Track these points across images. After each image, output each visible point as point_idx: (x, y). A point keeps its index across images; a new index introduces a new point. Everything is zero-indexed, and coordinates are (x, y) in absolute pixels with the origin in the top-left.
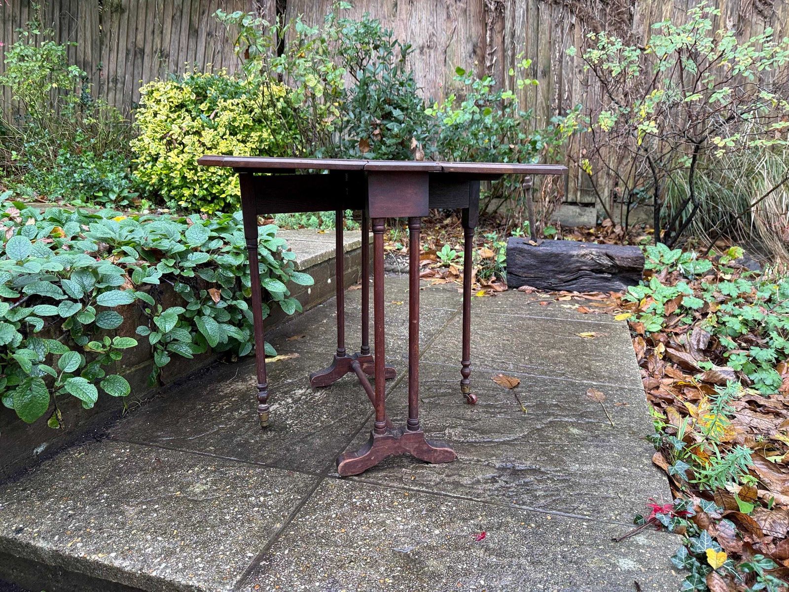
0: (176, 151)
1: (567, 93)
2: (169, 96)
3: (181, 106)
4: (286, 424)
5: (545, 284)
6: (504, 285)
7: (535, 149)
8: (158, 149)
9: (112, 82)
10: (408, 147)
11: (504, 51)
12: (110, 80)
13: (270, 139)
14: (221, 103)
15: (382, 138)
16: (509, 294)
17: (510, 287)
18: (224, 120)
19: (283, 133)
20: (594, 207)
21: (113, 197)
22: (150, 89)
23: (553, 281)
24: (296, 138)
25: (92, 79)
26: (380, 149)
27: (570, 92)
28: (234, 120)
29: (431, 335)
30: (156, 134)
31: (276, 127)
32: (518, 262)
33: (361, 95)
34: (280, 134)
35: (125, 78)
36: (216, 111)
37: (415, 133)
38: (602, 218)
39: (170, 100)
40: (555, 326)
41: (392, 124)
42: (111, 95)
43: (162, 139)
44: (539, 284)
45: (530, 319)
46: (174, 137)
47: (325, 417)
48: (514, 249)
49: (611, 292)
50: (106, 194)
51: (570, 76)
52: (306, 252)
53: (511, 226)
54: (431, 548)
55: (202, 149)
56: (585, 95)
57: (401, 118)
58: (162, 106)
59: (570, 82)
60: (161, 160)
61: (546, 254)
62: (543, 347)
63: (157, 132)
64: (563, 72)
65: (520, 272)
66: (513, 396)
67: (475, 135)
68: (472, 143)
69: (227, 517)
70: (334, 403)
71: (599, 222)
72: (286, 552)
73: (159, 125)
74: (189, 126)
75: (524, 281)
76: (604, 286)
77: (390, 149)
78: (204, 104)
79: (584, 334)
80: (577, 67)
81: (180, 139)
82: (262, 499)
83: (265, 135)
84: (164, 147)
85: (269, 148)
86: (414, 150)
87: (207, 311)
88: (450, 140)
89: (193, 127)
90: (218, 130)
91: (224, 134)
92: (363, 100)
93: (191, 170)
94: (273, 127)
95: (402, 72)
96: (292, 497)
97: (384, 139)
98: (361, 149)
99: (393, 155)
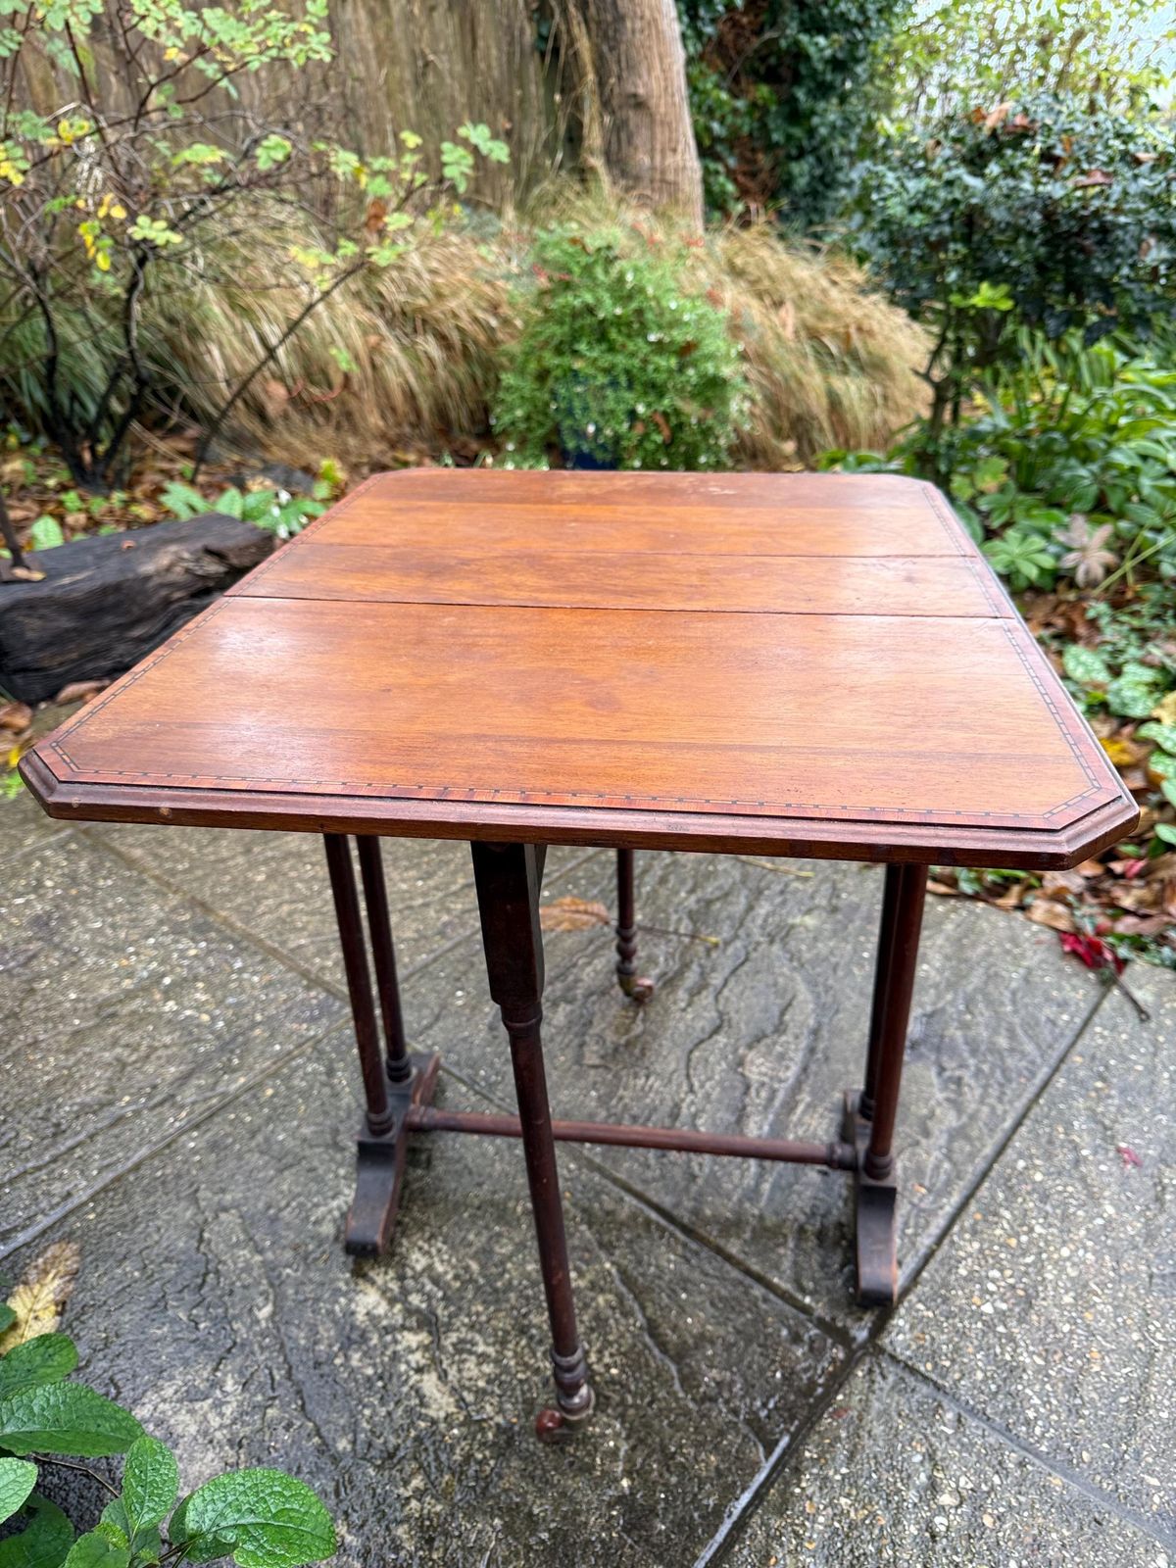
6: (14, 704)
16: (57, 724)
17: (34, 704)
29: (204, 927)
44: (92, 671)
65: (44, 658)
66: (639, 932)
72: (1154, 1482)
75: (59, 675)
82: (946, 1499)
96: (950, 1431)
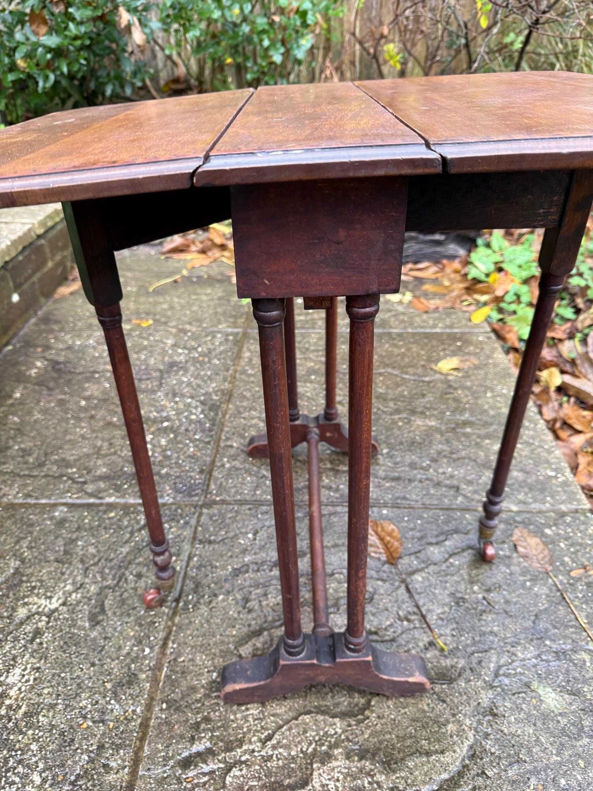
7: (305, 25)
10: (116, 24)
15: (66, 8)
26: (66, 28)
49: (445, 261)
70: (54, 708)
76: (435, 252)
77: (83, 29)
79: (443, 366)
86: (128, 28)
97: (71, 10)
98: (34, 27)
99: (91, 39)
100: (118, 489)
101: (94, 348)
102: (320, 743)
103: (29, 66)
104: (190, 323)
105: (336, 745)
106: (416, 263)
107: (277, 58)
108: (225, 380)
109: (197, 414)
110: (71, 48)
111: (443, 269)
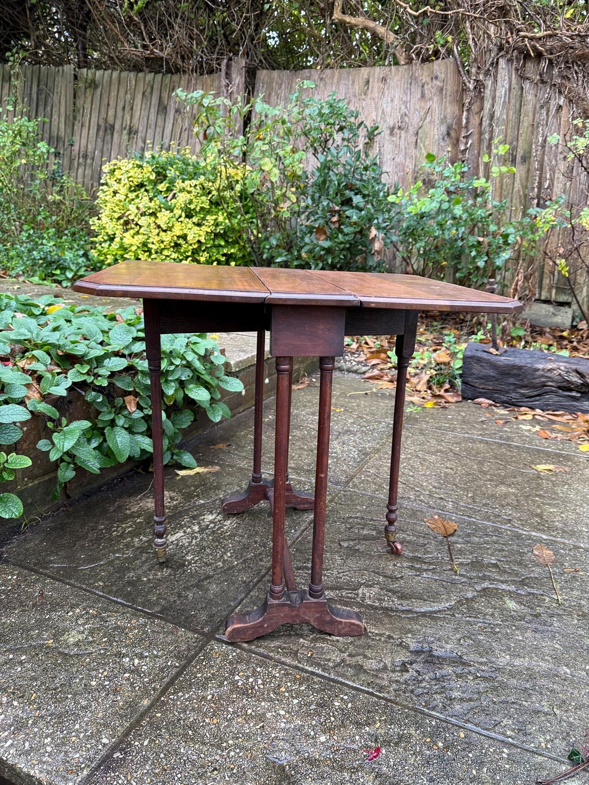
0: (132, 232)
1: (548, 182)
2: (129, 175)
3: (141, 185)
4: (185, 560)
5: (505, 398)
6: (458, 395)
7: (506, 243)
8: (115, 229)
9: (83, 157)
10: (367, 236)
11: (481, 134)
12: (81, 156)
13: (226, 223)
14: (179, 184)
15: (340, 226)
16: (462, 407)
17: (465, 398)
18: (180, 201)
19: (239, 217)
20: (570, 307)
21: (70, 275)
22: (112, 167)
23: (513, 395)
24: (252, 222)
25: (63, 154)
26: (337, 237)
27: (552, 180)
28: (191, 202)
29: (366, 454)
30: (113, 214)
31: (233, 211)
32: (474, 371)
33: (321, 179)
34: (236, 217)
35: (94, 153)
36: (174, 192)
37: (376, 221)
38: (578, 320)
39: (130, 179)
40: (509, 453)
41: (351, 211)
42: (80, 171)
43: (119, 218)
44: (498, 398)
45: (481, 442)
46: (131, 218)
47: (229, 554)
48: (472, 357)
49: (579, 413)
50: (63, 272)
51: (554, 162)
52: (243, 351)
53: (476, 323)
54: (312, 762)
55: (157, 231)
56: (568, 184)
57: (362, 205)
58: (122, 185)
59: (553, 170)
60: (117, 240)
61: (508, 365)
62: (491, 480)
63: (115, 212)
64: (546, 158)
65: (477, 383)
66: (446, 547)
67: (441, 225)
68: (436, 234)
69: (93, 683)
70: (243, 536)
71: (575, 324)
72: (146, 743)
73: (117, 205)
74: (145, 207)
75: (481, 392)
76: (571, 405)
77: (347, 238)
78: (163, 185)
79: (540, 467)
80: (561, 153)
81: (136, 219)
82: (136, 661)
83: (221, 219)
84: (121, 227)
85: (225, 232)
86: (373, 239)
87: (121, 421)
88: (413, 230)
89: (149, 208)
90: (175, 212)
91: (180, 217)
92: (322, 186)
93: (145, 251)
94: (230, 210)
95: (367, 156)
96: (169, 664)
97: (342, 227)
98: (317, 236)
99: (351, 244)
100: (298, 474)
101: (304, 416)
102: (369, 581)
103: (309, 258)
104: (367, 415)
105: (377, 584)
106: (554, 411)
107: (481, 264)
108: (378, 444)
109: (355, 454)
110: (337, 248)
111: (575, 419)
